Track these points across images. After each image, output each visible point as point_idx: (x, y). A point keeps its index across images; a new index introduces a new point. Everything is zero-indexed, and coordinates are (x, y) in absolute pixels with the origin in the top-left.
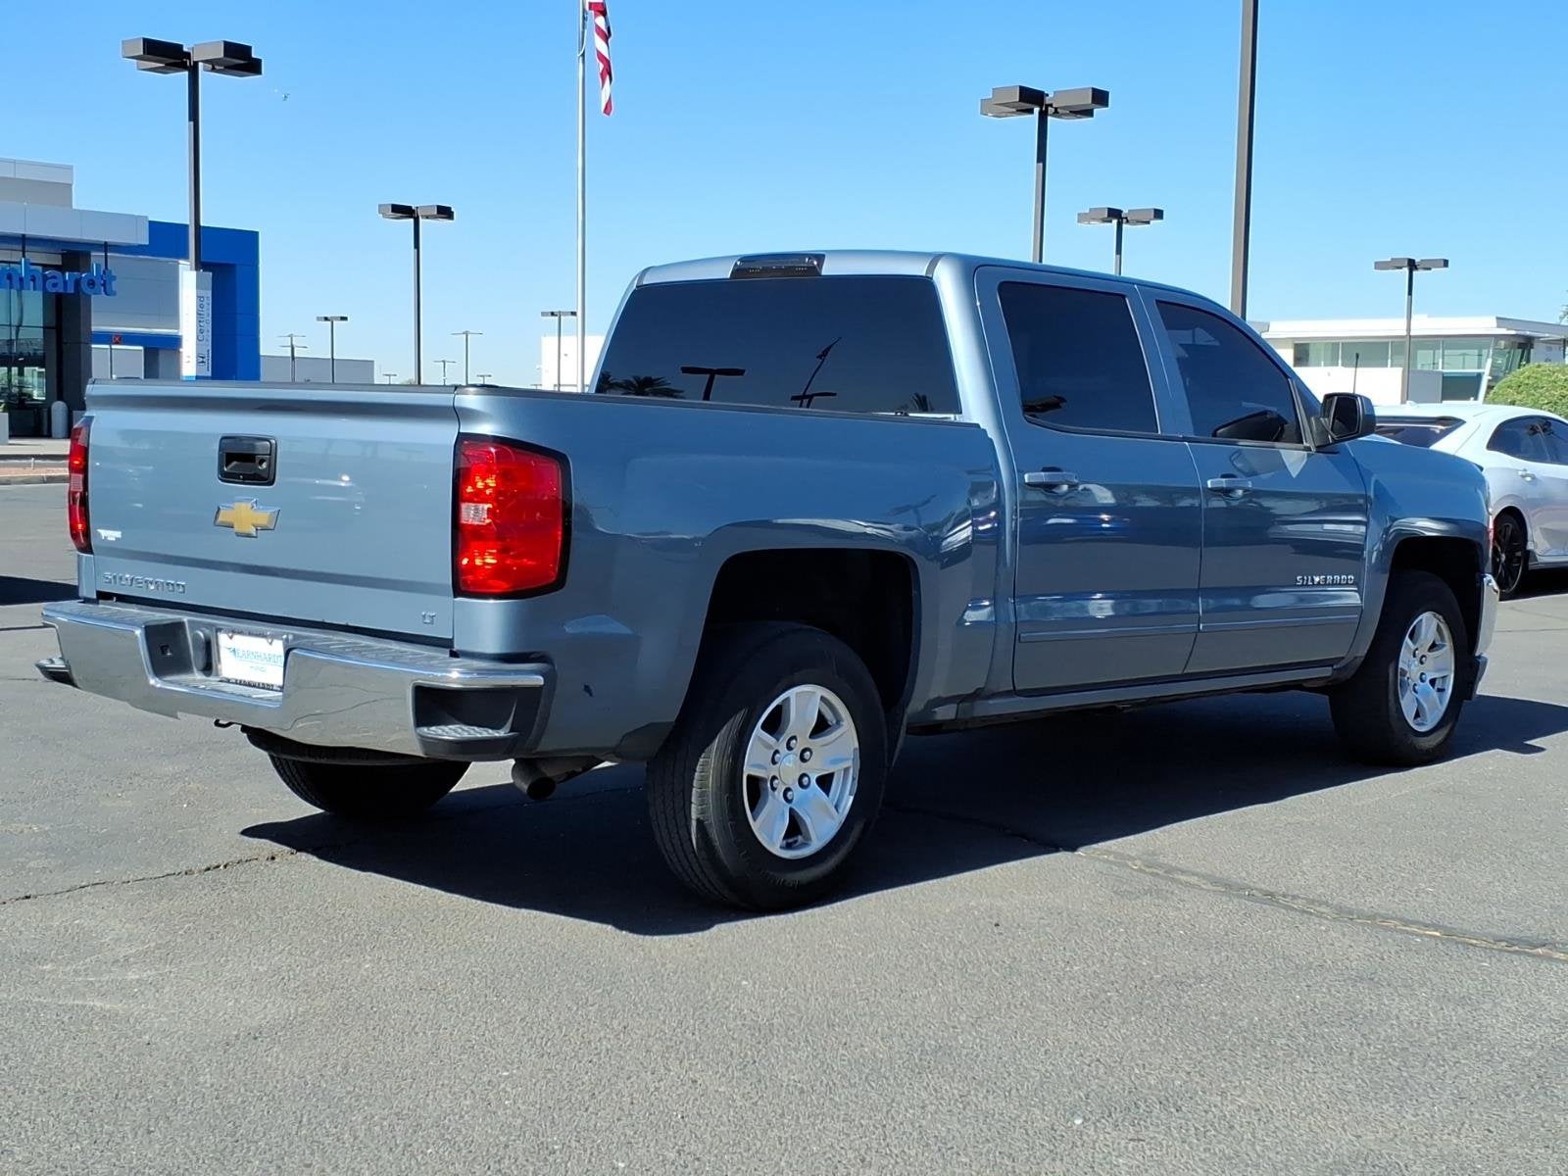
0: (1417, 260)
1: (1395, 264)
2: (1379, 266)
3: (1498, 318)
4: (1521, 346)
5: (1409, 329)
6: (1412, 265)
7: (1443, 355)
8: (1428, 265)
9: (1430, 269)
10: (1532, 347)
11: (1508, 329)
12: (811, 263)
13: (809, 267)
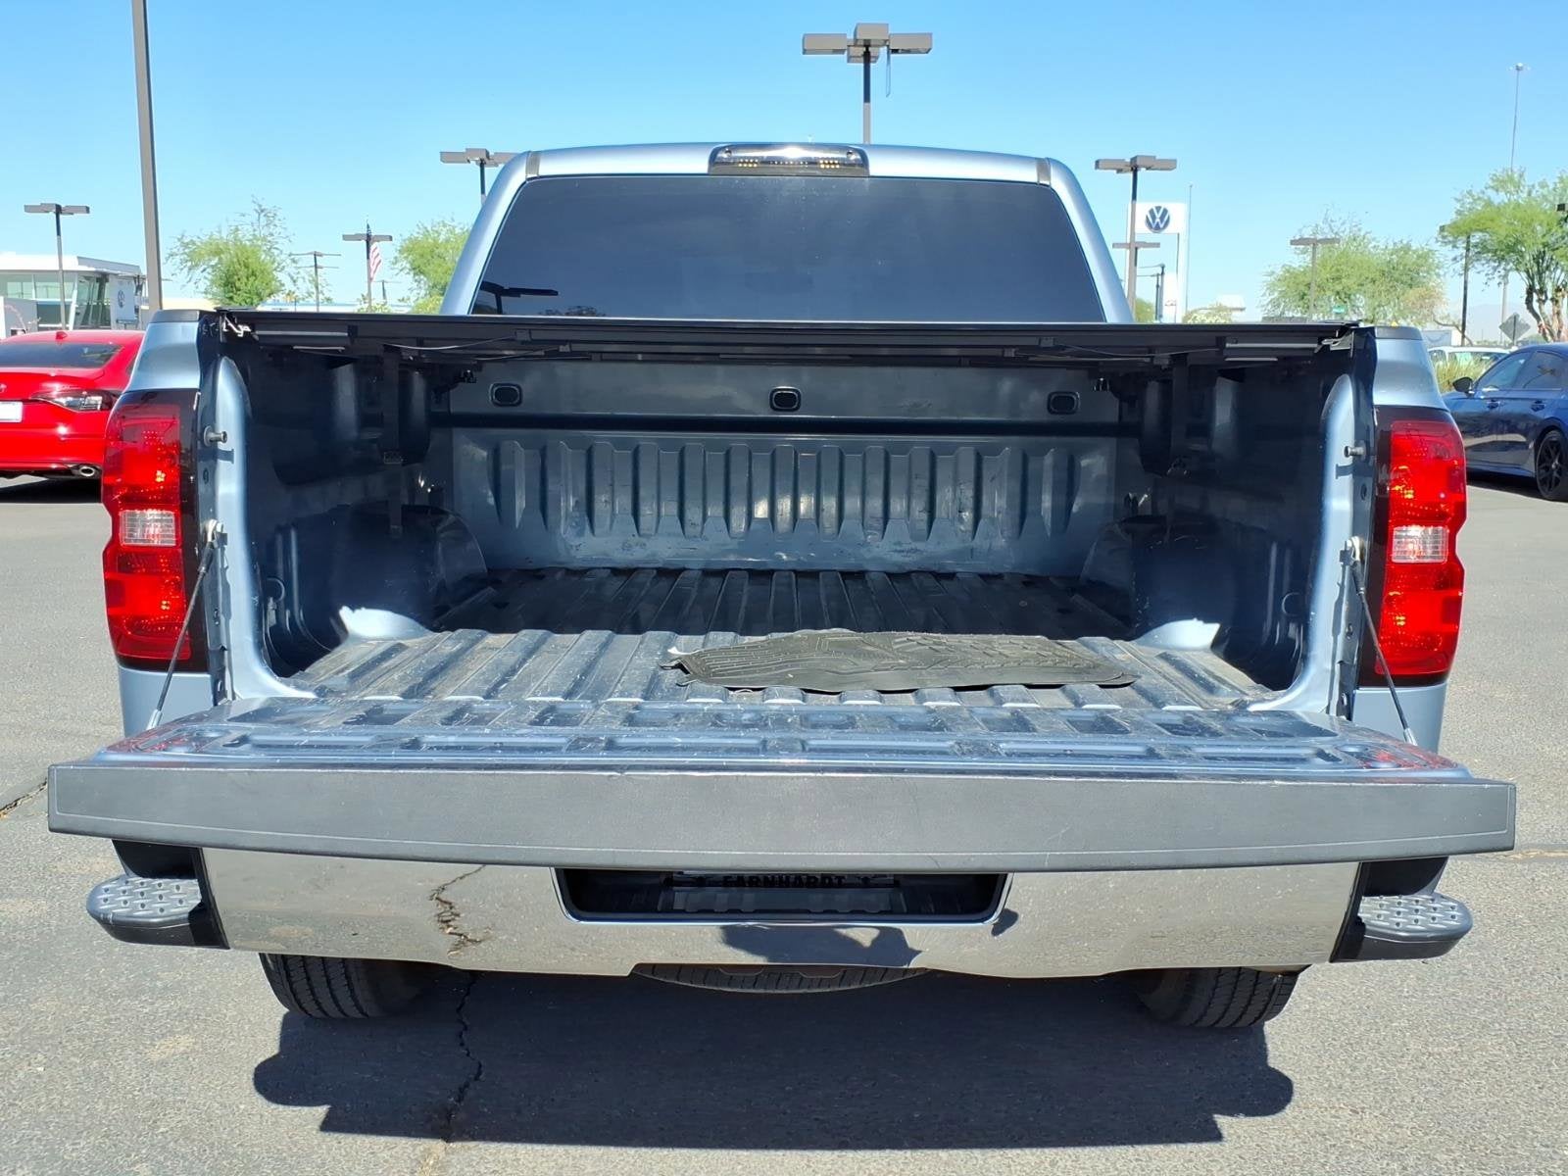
0: (63, 206)
1: (43, 208)
2: (29, 209)
3: (79, 258)
4: (98, 280)
5: (61, 265)
6: (59, 210)
7: (35, 287)
8: (72, 210)
9: (72, 214)
10: (107, 281)
11: (89, 266)
12: (848, 159)
13: (844, 164)
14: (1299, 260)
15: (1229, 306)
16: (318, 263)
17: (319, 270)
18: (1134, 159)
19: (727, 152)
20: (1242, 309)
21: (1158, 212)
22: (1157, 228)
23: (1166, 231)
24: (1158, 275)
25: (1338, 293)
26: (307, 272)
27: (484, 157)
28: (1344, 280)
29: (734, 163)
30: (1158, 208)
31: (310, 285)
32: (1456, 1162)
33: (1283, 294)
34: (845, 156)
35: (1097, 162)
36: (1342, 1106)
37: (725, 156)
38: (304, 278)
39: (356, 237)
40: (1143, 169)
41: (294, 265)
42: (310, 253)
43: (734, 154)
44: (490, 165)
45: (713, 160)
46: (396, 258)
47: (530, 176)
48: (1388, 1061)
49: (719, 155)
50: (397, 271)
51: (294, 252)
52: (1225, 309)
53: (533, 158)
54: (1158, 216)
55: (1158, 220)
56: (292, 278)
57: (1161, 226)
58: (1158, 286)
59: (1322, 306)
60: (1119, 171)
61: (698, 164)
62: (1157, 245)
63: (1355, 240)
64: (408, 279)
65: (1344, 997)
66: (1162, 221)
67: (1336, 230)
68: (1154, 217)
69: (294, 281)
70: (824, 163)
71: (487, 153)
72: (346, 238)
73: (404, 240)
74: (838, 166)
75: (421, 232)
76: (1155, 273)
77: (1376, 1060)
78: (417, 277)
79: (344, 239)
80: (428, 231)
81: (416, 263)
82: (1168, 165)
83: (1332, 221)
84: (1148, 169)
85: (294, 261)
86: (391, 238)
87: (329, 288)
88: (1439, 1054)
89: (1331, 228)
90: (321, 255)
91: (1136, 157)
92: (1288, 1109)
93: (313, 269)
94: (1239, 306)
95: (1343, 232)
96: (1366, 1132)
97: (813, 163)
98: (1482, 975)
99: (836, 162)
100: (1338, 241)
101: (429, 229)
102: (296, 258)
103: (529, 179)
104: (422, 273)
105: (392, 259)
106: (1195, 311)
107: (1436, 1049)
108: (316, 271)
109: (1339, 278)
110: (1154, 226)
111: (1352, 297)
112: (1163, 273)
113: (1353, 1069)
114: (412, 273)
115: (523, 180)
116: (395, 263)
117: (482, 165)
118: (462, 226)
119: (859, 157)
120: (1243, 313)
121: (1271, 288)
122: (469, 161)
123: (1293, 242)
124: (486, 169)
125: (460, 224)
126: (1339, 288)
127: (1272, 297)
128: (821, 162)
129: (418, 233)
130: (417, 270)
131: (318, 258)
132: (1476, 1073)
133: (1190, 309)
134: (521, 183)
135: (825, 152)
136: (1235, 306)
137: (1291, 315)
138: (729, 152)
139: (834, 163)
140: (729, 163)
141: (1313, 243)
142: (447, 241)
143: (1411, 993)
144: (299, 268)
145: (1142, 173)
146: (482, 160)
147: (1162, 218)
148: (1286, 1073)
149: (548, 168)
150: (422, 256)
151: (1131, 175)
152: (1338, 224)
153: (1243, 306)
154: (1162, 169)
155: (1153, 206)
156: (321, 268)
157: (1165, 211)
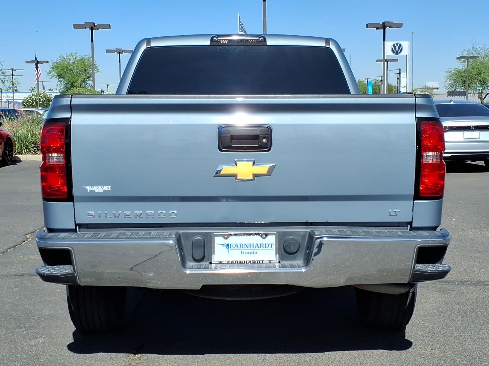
12: (259, 39)
13: (258, 41)
14: (461, 66)
15: (431, 87)
16: (13, 74)
17: (14, 77)
18: (384, 23)
19: (216, 38)
20: (437, 88)
21: (397, 46)
22: (397, 53)
23: (401, 54)
24: (398, 74)
25: (480, 80)
26: (9, 78)
27: (93, 26)
28: (482, 75)
29: (219, 41)
30: (397, 44)
31: (10, 84)
32: (462, 361)
33: (456, 81)
34: (258, 38)
35: (367, 25)
36: (428, 348)
37: (216, 39)
38: (7, 80)
39: (32, 62)
40: (388, 27)
41: (3, 75)
42: (10, 69)
43: (219, 38)
44: (95, 30)
45: (212, 40)
46: (50, 71)
47: (147, 47)
48: (446, 338)
49: (214, 39)
50: (51, 77)
51: (3, 69)
52: (430, 88)
53: (149, 40)
54: (397, 47)
55: (397, 49)
56: (2, 81)
57: (399, 52)
58: (398, 79)
59: (473, 86)
60: (377, 28)
61: (207, 42)
62: (397, 60)
63: (487, 56)
64: (55, 80)
65: (435, 322)
66: (399, 50)
67: (478, 52)
68: (395, 48)
69: (3, 82)
70: (251, 41)
71: (94, 24)
72: (27, 62)
73: (54, 63)
74: (255, 42)
75: (61, 59)
76: (397, 73)
77: (442, 337)
78: (60, 79)
79: (26, 63)
80: (64, 59)
81: (60, 73)
82: (399, 25)
83: (476, 48)
84: (390, 27)
85: (3, 73)
86: (48, 62)
87: (19, 85)
88: (464, 336)
89: (476, 51)
90: (15, 70)
91: (384, 22)
92: (410, 349)
93: (11, 76)
94: (436, 87)
95: (481, 53)
96: (435, 354)
97: (247, 41)
98: (484, 316)
99: (255, 40)
100: (478, 57)
101: (65, 57)
102: (4, 71)
103: (147, 48)
104: (62, 77)
105: (48, 72)
106: (416, 90)
107: (463, 335)
108: (12, 77)
109: (480, 74)
110: (395, 52)
111: (487, 82)
112: (400, 73)
113: (434, 340)
114: (58, 77)
115: (145, 48)
116: (50, 73)
117: (92, 29)
118: (80, 56)
119: (263, 39)
120: (438, 90)
121: (449, 78)
122: (86, 28)
123: (458, 58)
124: (94, 31)
125: (80, 55)
126: (480, 78)
127: (450, 82)
128: (250, 40)
129: (60, 60)
130: (60, 76)
131: (13, 71)
132: (475, 340)
133: (414, 89)
134: (144, 49)
135: (251, 37)
136: (434, 87)
137: (459, 91)
138: (218, 37)
139: (254, 41)
140: (217, 41)
141: (467, 58)
142: (74, 63)
143: (458, 321)
144: (6, 76)
145: (387, 29)
146: (92, 27)
147: (399, 48)
148: (411, 341)
149: (153, 44)
150: (62, 70)
151: (383, 30)
152: (479, 49)
153: (438, 87)
154: (397, 27)
155: (395, 43)
156: (14, 76)
157: (400, 45)
